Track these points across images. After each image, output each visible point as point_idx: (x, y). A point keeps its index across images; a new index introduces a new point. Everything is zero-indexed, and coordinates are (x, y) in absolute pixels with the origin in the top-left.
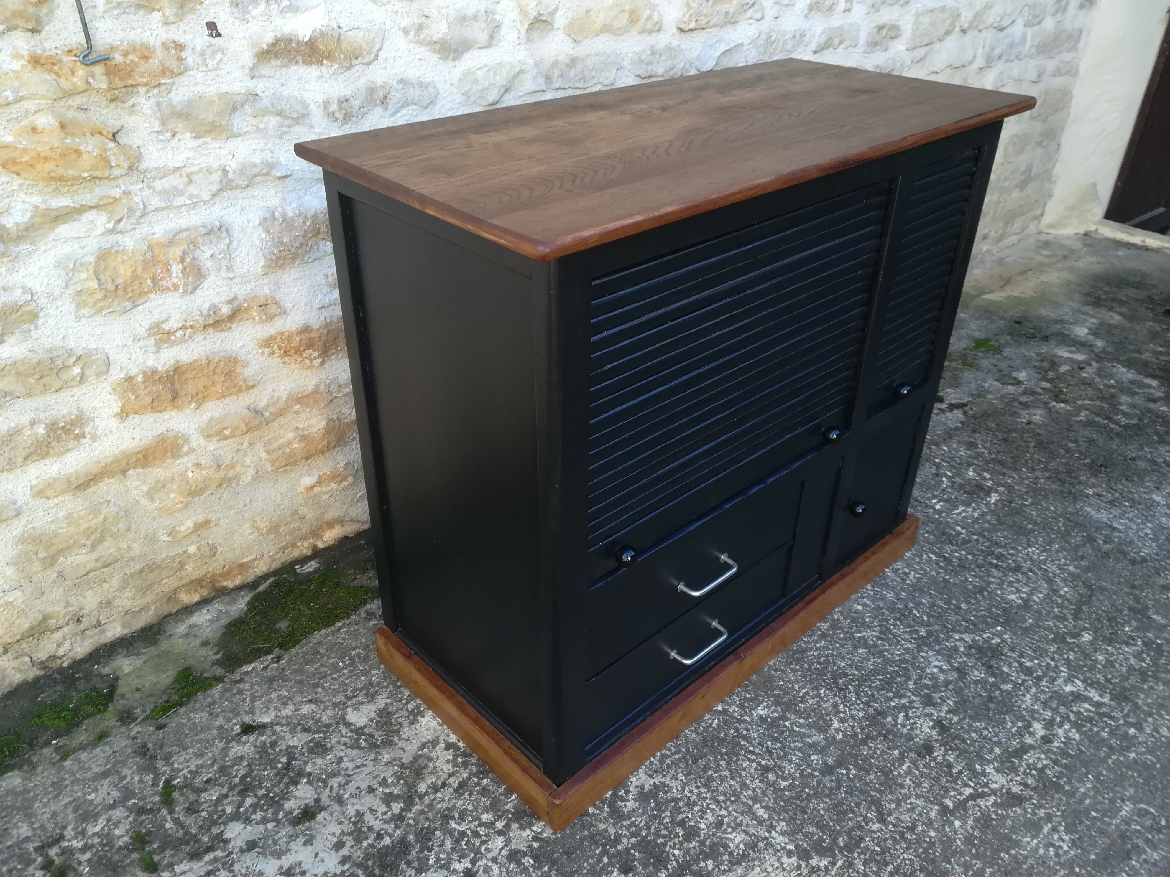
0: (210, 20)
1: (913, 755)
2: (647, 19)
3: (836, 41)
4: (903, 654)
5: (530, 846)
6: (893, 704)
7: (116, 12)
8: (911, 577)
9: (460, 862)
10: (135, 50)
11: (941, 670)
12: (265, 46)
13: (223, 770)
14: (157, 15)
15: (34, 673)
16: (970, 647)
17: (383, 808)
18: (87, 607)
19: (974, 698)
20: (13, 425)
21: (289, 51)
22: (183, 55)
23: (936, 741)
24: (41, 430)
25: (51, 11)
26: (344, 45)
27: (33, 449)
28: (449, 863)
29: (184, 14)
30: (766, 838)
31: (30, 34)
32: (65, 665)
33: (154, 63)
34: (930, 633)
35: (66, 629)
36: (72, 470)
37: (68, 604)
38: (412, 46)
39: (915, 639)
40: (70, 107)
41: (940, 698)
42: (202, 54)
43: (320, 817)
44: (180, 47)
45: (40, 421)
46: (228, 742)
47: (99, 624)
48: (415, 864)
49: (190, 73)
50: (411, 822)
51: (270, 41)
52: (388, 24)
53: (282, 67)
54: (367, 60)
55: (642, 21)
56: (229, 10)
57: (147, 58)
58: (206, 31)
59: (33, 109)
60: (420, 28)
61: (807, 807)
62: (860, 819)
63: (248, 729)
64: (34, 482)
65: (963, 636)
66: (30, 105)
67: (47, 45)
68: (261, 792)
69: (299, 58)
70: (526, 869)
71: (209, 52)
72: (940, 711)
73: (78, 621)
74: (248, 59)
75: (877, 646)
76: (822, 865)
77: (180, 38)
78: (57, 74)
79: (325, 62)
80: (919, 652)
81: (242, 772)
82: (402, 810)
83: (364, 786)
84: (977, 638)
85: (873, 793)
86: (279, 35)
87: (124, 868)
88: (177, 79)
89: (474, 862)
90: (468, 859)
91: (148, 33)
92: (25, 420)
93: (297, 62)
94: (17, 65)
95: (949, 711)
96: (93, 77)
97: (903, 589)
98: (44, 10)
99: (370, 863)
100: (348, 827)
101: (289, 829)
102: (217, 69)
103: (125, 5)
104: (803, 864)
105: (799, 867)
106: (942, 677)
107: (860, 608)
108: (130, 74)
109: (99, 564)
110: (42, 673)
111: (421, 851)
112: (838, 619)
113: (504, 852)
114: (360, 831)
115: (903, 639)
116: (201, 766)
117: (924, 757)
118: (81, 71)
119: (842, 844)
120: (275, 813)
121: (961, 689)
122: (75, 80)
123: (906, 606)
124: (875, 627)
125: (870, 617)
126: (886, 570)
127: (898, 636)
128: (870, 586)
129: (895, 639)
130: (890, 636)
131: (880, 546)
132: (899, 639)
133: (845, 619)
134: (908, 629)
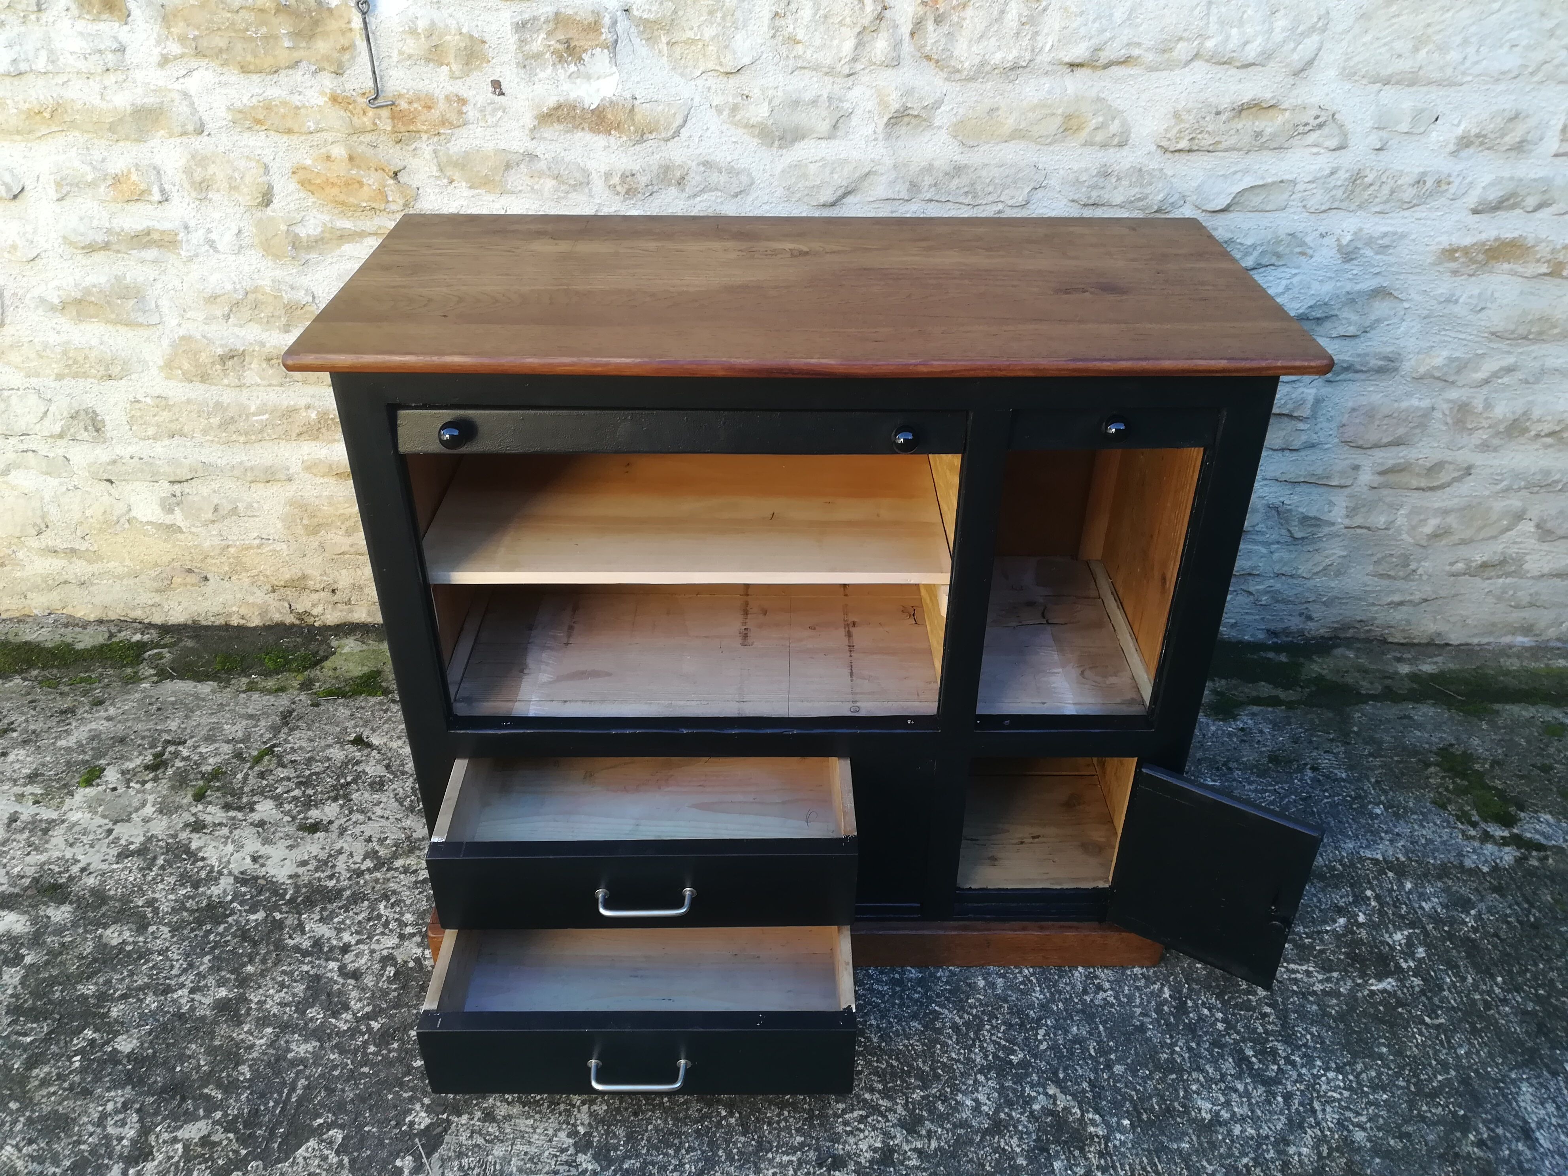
0: (496, 78)
1: (812, 1155)
2: (1096, 129)
3: (1531, 202)
4: (958, 1061)
5: (406, 962)
6: (867, 1096)
7: (408, 63)
8: (1101, 995)
9: (352, 935)
10: (419, 99)
11: (977, 1108)
12: (545, 110)
13: (309, 761)
14: (445, 69)
15: (290, 619)
16: (1052, 1113)
17: (358, 859)
18: (341, 583)
19: (970, 1161)
20: (292, 403)
21: (574, 117)
22: (464, 109)
23: (858, 1163)
24: (314, 415)
25: (353, 58)
26: (638, 117)
27: (305, 428)
28: (345, 930)
29: (470, 71)
30: (574, 1106)
31: (334, 75)
32: (316, 624)
33: (435, 113)
34: (1024, 1064)
35: (322, 594)
36: (336, 459)
37: (324, 573)
38: (725, 127)
39: (995, 1056)
40: (361, 143)
41: (929, 1132)
42: (482, 110)
43: (318, 834)
44: (463, 101)
45: (314, 408)
46: (336, 743)
47: (349, 602)
48: (325, 914)
49: (471, 126)
50: (362, 882)
51: (552, 106)
52: (697, 100)
53: (567, 132)
54: (663, 135)
55: (1087, 130)
56: (515, 70)
57: (430, 108)
58: (490, 89)
59: (330, 140)
60: (735, 109)
61: (643, 1112)
62: (675, 1162)
63: (359, 741)
64: (306, 458)
65: (1061, 1096)
66: (329, 136)
67: (348, 86)
68: (310, 792)
69: (586, 126)
70: (382, 975)
71: (489, 109)
72: (908, 1141)
73: (333, 591)
74: (529, 121)
75: (941, 1033)
76: (584, 1166)
77: (465, 93)
78: (351, 112)
79: (613, 132)
80: (981, 1072)
81: (317, 770)
82: (368, 869)
83: (367, 834)
84: (1076, 1110)
85: (721, 1153)
86: (562, 100)
87: (187, 786)
88: (457, 131)
89: (358, 942)
90: (358, 937)
91: (435, 85)
92: (302, 402)
93: (583, 129)
94: (322, 101)
95: (920, 1152)
96: (379, 119)
97: (1066, 1002)
98: (347, 56)
99: (304, 890)
100: (323, 855)
101: (291, 829)
102: (496, 126)
103: (415, 57)
104: (571, 1151)
105: (563, 1151)
106: (966, 1114)
107: (981, 983)
108: (412, 121)
109: (352, 550)
110: (298, 622)
111: (340, 908)
112: (939, 978)
113: (385, 953)
114: (326, 863)
115: (982, 1048)
116: (301, 748)
117: (820, 1166)
118: (371, 113)
119: (625, 1166)
120: (299, 813)
121: (971, 1142)
122: (365, 119)
123: (1039, 1019)
124: (968, 1014)
125: (979, 1000)
126: (1080, 969)
127: (980, 1041)
128: (1031, 970)
129: (974, 1041)
130: (972, 1035)
131: (1061, 927)
132: (977, 1044)
133: (947, 983)
134: (1003, 1043)
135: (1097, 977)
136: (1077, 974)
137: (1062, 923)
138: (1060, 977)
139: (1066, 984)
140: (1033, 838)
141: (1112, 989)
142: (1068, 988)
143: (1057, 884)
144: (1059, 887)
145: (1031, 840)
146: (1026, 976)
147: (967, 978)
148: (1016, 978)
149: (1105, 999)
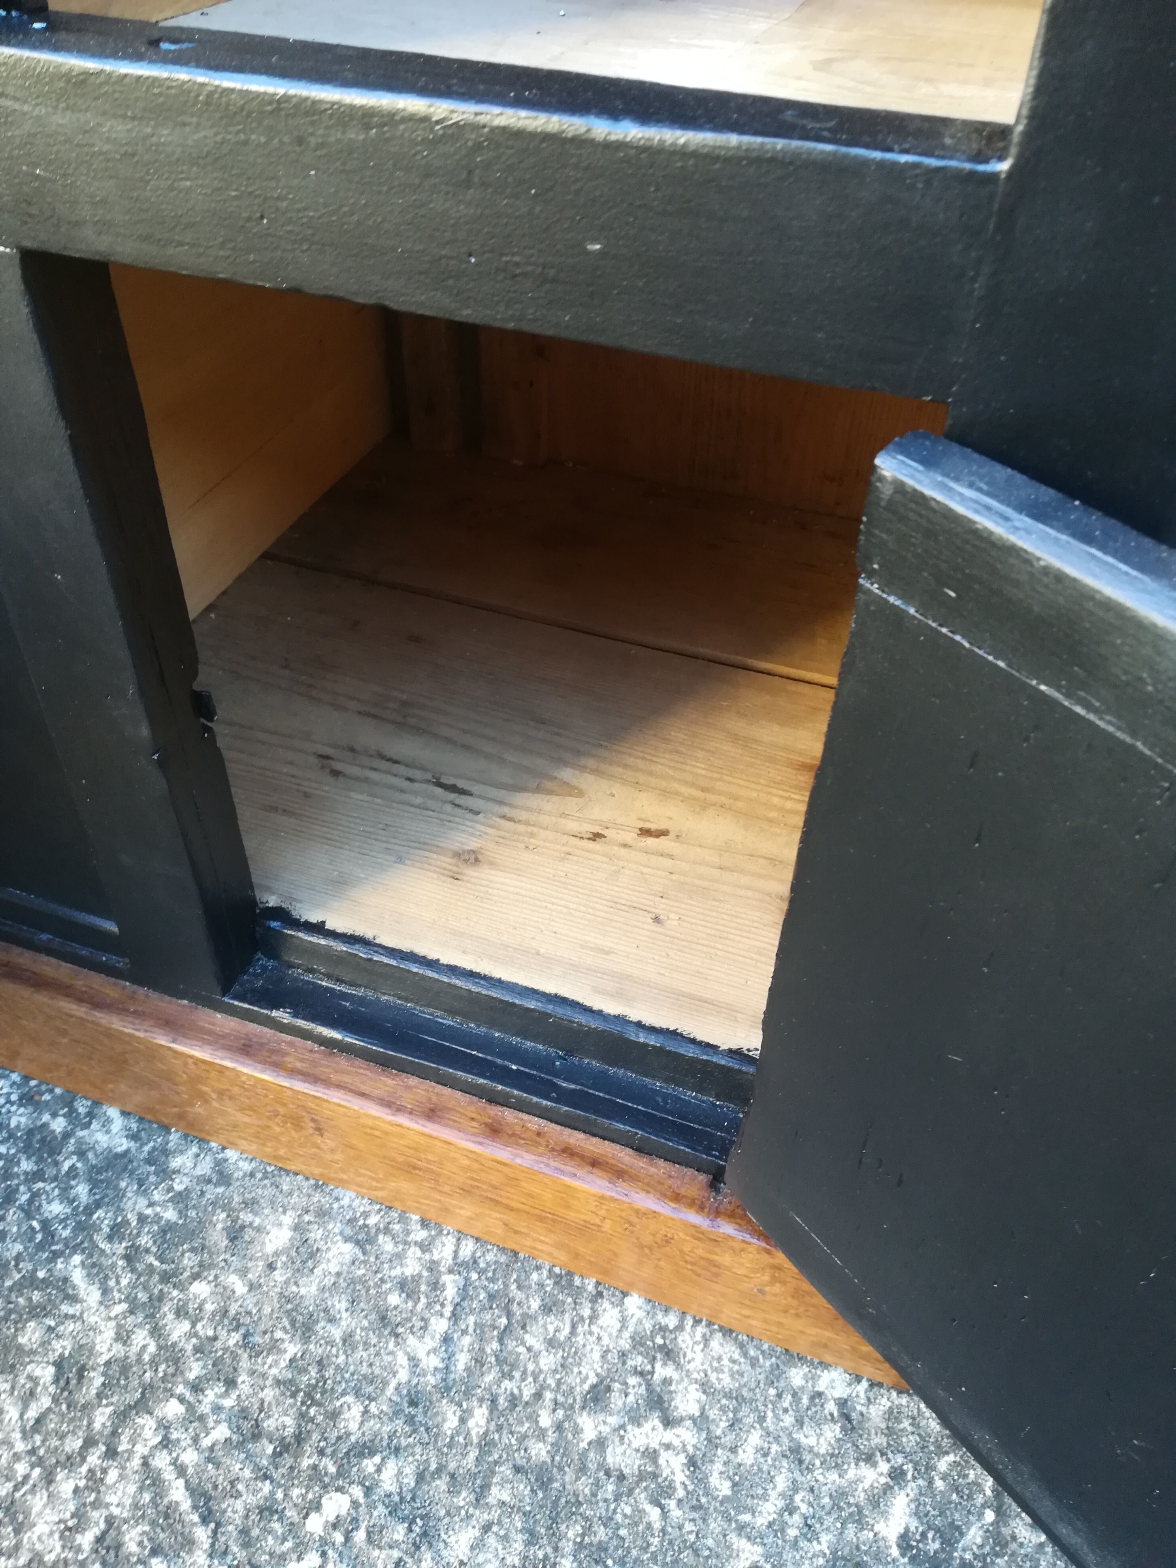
123: (366, 1449)
124: (156, 1332)
125: (227, 1294)
126: (634, 1303)
127: (111, 1453)
128: (468, 1249)
129: (89, 1443)
130: (101, 1418)
131: (568, 1152)
132: (94, 1459)
133: (180, 1199)
134: (178, 1493)
135: (669, 1354)
136: (609, 1316)
137: (576, 1138)
138: (547, 1309)
139: (552, 1343)
140: (646, 832)
141: (701, 1421)
142: (548, 1361)
143: (619, 995)
144: (611, 1008)
145: (630, 837)
146: (433, 1267)
147: (250, 1204)
148: (399, 1257)
149: (651, 1455)
